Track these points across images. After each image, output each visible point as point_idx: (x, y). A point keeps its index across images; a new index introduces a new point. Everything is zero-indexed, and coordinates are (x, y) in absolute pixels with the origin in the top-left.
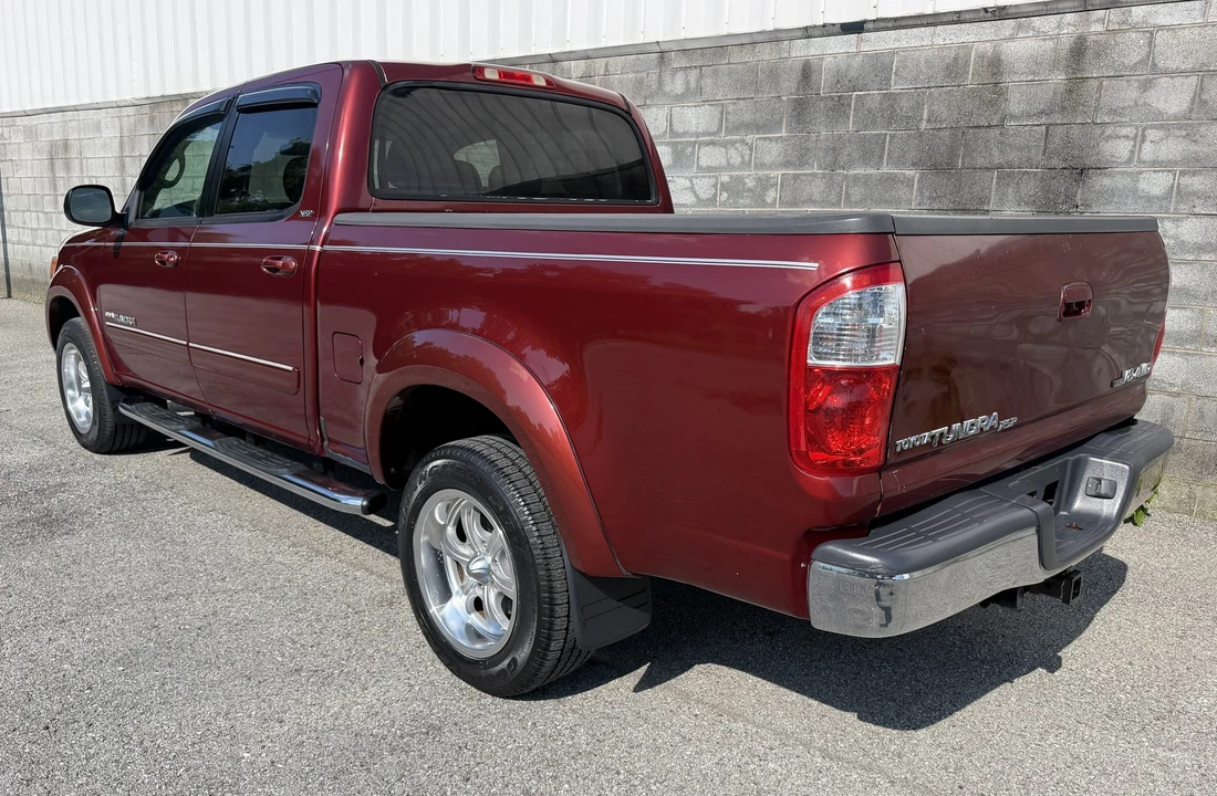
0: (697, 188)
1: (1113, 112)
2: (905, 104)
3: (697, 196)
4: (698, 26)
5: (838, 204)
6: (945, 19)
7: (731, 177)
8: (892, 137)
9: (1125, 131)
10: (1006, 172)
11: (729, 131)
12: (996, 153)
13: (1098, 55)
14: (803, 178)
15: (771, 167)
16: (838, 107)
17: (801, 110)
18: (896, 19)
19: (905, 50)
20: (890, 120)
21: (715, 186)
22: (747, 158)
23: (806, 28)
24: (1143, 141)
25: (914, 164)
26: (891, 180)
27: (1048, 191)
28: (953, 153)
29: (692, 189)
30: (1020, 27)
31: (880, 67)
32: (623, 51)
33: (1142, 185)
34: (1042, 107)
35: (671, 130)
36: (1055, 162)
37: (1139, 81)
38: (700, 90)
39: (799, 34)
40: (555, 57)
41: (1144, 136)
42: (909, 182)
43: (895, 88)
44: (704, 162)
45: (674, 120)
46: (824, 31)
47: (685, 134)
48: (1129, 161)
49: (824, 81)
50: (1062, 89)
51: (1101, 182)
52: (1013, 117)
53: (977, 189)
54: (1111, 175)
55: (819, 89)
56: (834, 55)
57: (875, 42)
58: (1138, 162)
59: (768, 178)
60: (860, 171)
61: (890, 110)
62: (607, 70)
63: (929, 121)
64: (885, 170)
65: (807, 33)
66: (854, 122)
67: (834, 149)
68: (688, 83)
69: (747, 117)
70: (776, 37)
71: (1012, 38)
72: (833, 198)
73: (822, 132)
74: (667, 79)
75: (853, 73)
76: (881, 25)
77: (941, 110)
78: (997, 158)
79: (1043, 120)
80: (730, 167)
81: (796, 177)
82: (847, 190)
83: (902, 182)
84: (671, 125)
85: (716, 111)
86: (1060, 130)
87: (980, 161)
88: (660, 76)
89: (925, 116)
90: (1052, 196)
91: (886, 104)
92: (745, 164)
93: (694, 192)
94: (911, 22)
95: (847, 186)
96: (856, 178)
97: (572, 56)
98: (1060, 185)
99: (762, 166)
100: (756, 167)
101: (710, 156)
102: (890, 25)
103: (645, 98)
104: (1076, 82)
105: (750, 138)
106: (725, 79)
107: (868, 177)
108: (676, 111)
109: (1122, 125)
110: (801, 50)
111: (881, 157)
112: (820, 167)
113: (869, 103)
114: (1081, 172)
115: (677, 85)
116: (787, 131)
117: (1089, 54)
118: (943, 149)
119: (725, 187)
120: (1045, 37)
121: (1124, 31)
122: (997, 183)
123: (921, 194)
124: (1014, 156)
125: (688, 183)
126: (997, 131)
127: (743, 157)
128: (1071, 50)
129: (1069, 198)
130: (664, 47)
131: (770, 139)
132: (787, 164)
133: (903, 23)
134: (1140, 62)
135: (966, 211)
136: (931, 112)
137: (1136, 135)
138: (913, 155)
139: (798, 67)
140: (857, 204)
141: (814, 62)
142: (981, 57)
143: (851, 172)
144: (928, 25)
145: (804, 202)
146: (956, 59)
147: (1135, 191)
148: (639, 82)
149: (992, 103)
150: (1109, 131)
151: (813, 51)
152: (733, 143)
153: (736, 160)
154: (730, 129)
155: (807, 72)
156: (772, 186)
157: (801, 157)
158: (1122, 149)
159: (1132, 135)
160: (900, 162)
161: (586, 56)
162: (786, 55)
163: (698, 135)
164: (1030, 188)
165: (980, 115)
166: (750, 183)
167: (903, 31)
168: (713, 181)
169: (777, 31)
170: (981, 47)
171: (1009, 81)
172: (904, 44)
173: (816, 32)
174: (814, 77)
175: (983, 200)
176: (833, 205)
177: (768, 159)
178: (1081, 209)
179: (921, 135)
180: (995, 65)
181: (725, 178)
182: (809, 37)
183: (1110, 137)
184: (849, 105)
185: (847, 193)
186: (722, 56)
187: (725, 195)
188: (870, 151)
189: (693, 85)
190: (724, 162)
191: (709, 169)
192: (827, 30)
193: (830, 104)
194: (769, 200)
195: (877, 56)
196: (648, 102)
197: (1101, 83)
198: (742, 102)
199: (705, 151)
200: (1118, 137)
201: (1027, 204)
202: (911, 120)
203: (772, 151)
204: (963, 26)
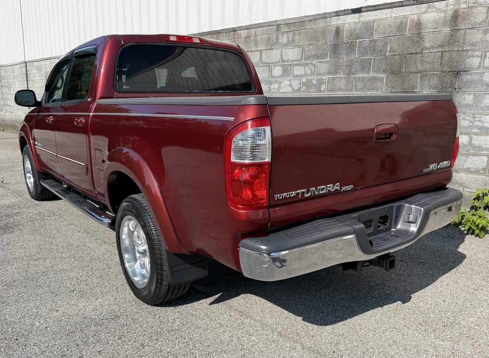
0: (292, 85)
1: (471, 45)
2: (380, 44)
3: (293, 88)
4: (292, 13)
5: (351, 90)
6: (396, 5)
7: (307, 79)
8: (374, 59)
9: (477, 53)
10: (424, 74)
11: (306, 59)
12: (419, 66)
13: (464, 18)
14: (337, 79)
15: (323, 75)
16: (351, 46)
17: (335, 48)
18: (375, 6)
19: (379, 20)
20: (374, 51)
21: (300, 84)
22: (313, 70)
23: (337, 12)
24: (485, 58)
25: (384, 72)
26: (374, 79)
27: (443, 82)
28: (400, 66)
29: (291, 85)
30: (429, 7)
31: (369, 28)
32: (262, 25)
33: (485, 79)
34: (439, 43)
35: (282, 59)
36: (446, 69)
37: (482, 30)
38: (293, 41)
39: (334, 14)
40: (235, 29)
41: (485, 55)
42: (382, 80)
43: (375, 37)
44: (296, 73)
45: (283, 55)
46: (345, 13)
47: (287, 61)
48: (479, 67)
49: (345, 35)
50: (448, 34)
51: (466, 77)
52: (427, 49)
53: (411, 82)
54: (471, 74)
55: (343, 39)
56: (349, 23)
57: (367, 17)
58: (483, 67)
59: (322, 79)
60: (360, 75)
61: (373, 48)
62: (256, 34)
63: (390, 51)
64: (371, 74)
65: (338, 14)
66: (358, 53)
67: (349, 66)
68: (288, 38)
69: (313, 53)
70: (325, 16)
71: (426, 12)
72: (349, 88)
73: (344, 58)
74: (280, 36)
75: (357, 31)
76: (369, 9)
77: (395, 46)
78: (420, 68)
79: (440, 50)
80: (306, 75)
81: (334, 79)
82: (355, 84)
83: (379, 80)
84: (282, 57)
85: (300, 50)
86: (447, 54)
87: (412, 69)
88: (277, 36)
89: (388, 49)
90: (444, 85)
91: (371, 44)
92: (312, 74)
93: (292, 86)
94: (381, 7)
95: (355, 82)
96: (359, 79)
97: (242, 28)
98: (448, 79)
99: (320, 74)
100: (317, 75)
101: (298, 70)
102: (373, 8)
103: (271, 45)
104: (455, 31)
105: (314, 62)
106: (304, 36)
107: (364, 78)
108: (284, 51)
109: (475, 51)
110: (335, 22)
111: (369, 69)
112: (344, 74)
113: (364, 44)
114: (457, 73)
115: (284, 39)
116: (330, 58)
117: (460, 18)
118: (396, 64)
119: (304, 84)
120: (441, 11)
121: (476, 7)
122: (420, 79)
123: (387, 85)
124: (427, 67)
125: (289, 83)
126: (420, 55)
127: (311, 70)
128: (452, 17)
129: (452, 85)
130: (278, 23)
131: (323, 62)
132: (330, 73)
133: (378, 8)
134: (483, 21)
135: (407, 92)
136: (391, 48)
137: (482, 55)
138: (383, 67)
139: (334, 29)
140: (359, 90)
141: (341, 27)
142: (413, 21)
143: (357, 76)
144: (389, 8)
145: (337, 90)
146: (401, 23)
147: (481, 81)
148: (269, 39)
149: (417, 42)
150: (469, 54)
151: (340, 22)
152: (307, 64)
153: (309, 72)
154: (306, 58)
155: (338, 31)
156: (324, 83)
157: (336, 70)
158: (475, 62)
159: (480, 55)
160: (377, 71)
161: (247, 28)
162: (329, 24)
163: (293, 61)
164: (435, 81)
165: (412, 48)
166: (314, 82)
167: (378, 11)
168: (299, 81)
169: (325, 13)
170: (412, 17)
171: (425, 32)
172: (379, 17)
173: (341, 13)
174: (341, 34)
175: (414, 87)
176: (350, 91)
177: (322, 71)
178: (457, 90)
179: (387, 58)
180: (418, 25)
181: (304, 80)
182: (338, 16)
183: (470, 56)
184: (356, 45)
185: (355, 85)
186: (303, 25)
187: (304, 87)
188: (365, 66)
189: (291, 39)
190: (304, 73)
191: (298, 76)
192: (346, 12)
193: (348, 45)
194: (322, 90)
195: (367, 23)
196: (272, 47)
197: (466, 32)
198: (311, 46)
199: (296, 68)
200: (474, 56)
201: (433, 88)
202: (382, 51)
203: (323, 67)
204: (404, 7)
